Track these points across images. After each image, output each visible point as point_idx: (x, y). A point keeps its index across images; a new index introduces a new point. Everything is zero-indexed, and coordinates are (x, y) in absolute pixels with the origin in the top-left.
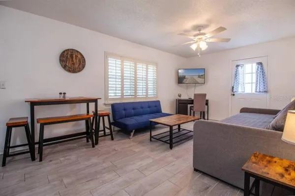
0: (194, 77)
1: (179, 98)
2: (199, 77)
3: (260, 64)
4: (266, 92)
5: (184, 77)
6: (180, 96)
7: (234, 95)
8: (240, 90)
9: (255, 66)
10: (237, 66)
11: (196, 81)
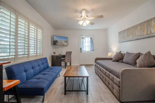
0: (62, 41)
1: (54, 54)
2: (65, 42)
3: (91, 38)
4: (93, 50)
5: (57, 41)
6: (54, 53)
7: (81, 52)
8: (84, 50)
9: (89, 39)
10: (83, 38)
11: (63, 44)
